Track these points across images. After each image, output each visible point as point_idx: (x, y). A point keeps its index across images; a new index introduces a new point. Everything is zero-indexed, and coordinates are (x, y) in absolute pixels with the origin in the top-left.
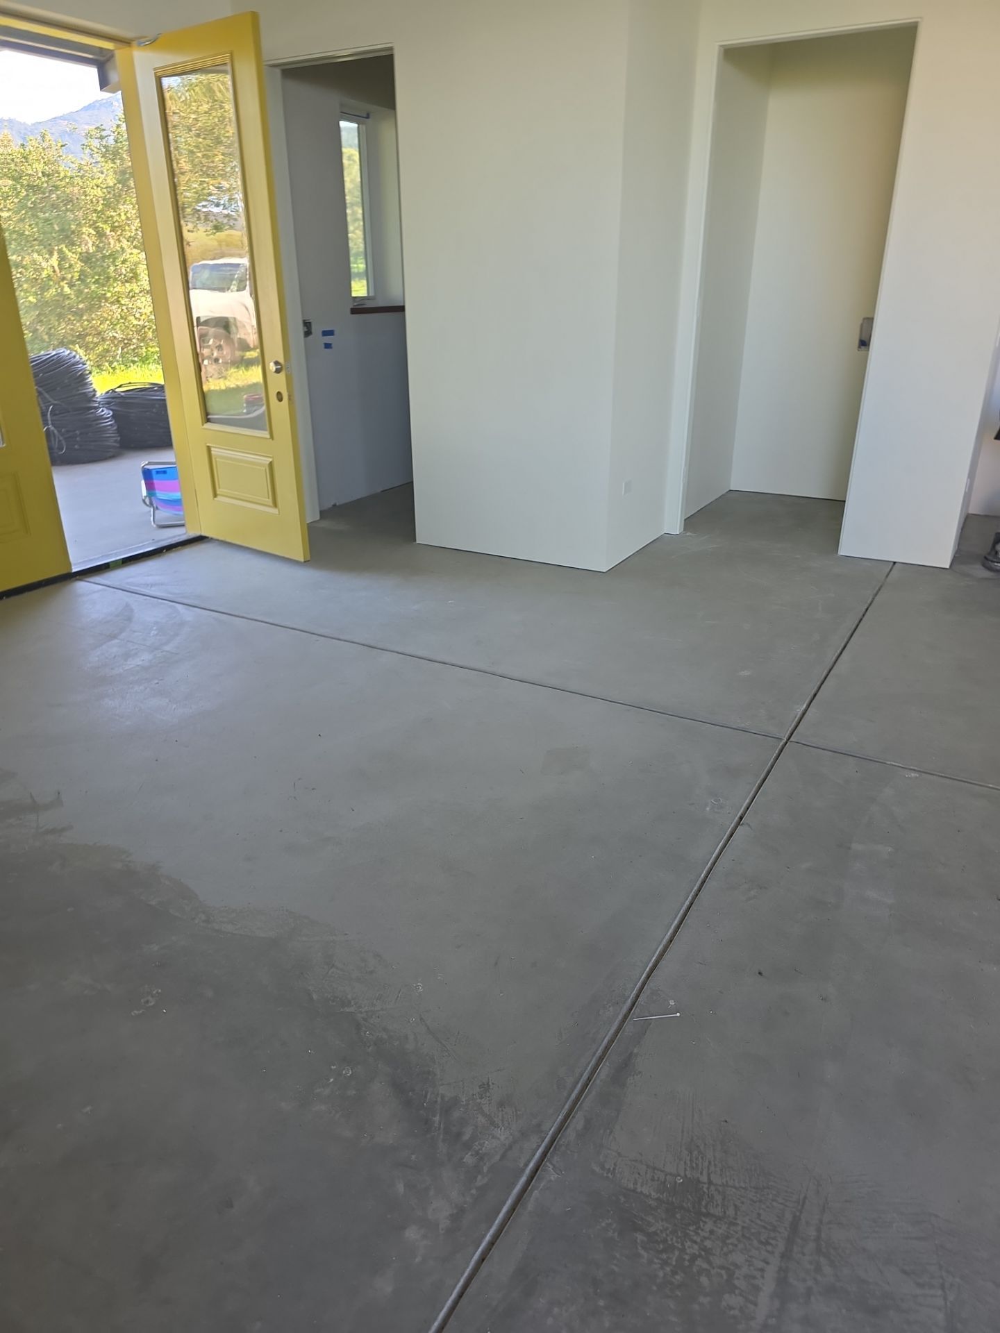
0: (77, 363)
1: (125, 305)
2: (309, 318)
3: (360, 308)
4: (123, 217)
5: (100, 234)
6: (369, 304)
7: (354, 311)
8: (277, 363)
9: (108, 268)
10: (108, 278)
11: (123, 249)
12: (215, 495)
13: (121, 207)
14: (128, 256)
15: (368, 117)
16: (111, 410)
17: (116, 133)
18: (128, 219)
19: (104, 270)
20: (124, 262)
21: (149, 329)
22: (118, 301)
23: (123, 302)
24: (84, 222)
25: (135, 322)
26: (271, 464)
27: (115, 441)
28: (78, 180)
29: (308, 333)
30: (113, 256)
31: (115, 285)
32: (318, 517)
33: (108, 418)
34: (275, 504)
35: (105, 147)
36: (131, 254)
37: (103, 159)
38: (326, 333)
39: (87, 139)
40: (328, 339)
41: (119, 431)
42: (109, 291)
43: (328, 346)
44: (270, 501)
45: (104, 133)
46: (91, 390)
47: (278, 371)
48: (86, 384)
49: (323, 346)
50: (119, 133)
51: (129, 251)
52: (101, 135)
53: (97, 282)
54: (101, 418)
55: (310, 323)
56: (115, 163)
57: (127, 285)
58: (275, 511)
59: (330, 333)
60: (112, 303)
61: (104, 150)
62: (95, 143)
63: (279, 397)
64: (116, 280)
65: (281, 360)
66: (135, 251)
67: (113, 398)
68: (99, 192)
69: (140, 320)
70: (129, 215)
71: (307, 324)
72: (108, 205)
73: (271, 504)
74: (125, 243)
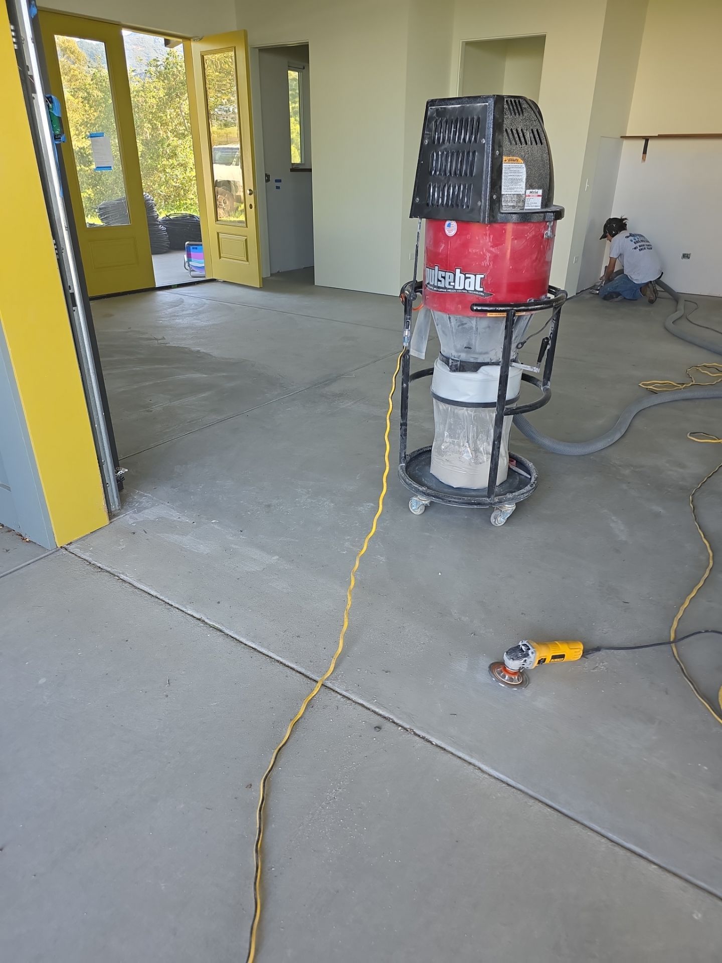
0: (149, 200)
1: (168, 173)
2: (268, 173)
3: (295, 169)
4: (169, 117)
5: (154, 128)
6: (301, 167)
7: (292, 170)
8: (250, 190)
9: (158, 150)
10: (158, 156)
11: (168, 137)
12: (220, 258)
13: (168, 111)
14: (171, 142)
15: (304, 68)
16: (166, 227)
17: (166, 63)
18: (171, 118)
19: (157, 150)
20: (169, 145)
21: (182, 189)
22: (164, 171)
23: (167, 171)
24: (145, 120)
25: (174, 184)
26: (246, 240)
27: (168, 244)
28: (142, 93)
29: (268, 180)
30: (162, 142)
31: (163, 160)
32: (269, 276)
33: (164, 231)
34: (248, 260)
35: (159, 72)
36: (173, 140)
37: (157, 80)
38: (277, 181)
39: (148, 66)
40: (278, 184)
41: (169, 238)
42: (159, 164)
43: (278, 188)
44: (245, 259)
45: (159, 63)
46: (156, 215)
47: (250, 194)
48: (154, 211)
49: (275, 187)
50: (167, 63)
51: (171, 139)
52: (157, 65)
53: (151, 158)
54: (161, 230)
55: (269, 175)
56: (165, 83)
57: (170, 160)
58: (247, 263)
59: (279, 181)
60: (161, 172)
61: (158, 74)
62: (153, 69)
63: (251, 206)
64: (163, 157)
65: (252, 189)
66: (175, 139)
67: (167, 220)
68: (153, 101)
69: (176, 182)
70: (172, 116)
71: (267, 176)
72: (160, 109)
73: (246, 260)
74: (169, 134)
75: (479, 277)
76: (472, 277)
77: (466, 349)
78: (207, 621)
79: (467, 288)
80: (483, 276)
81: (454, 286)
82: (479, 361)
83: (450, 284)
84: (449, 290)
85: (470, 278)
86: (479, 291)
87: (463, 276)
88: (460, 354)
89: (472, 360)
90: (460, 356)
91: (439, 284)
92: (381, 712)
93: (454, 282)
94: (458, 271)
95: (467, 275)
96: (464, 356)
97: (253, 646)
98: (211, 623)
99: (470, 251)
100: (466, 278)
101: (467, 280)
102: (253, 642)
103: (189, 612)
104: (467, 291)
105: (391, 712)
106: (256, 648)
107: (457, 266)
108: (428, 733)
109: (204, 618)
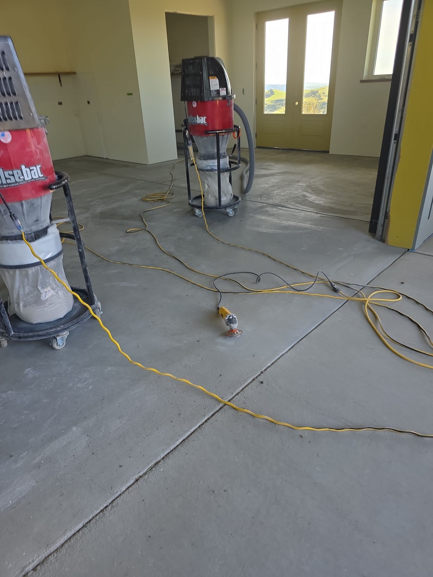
75: (38, 167)
76: (34, 168)
77: (36, 222)
78: (141, 474)
79: (34, 177)
80: (40, 166)
81: (24, 179)
82: (44, 227)
83: (19, 178)
84: (21, 183)
85: (33, 169)
86: (41, 177)
87: (28, 170)
88: (31, 228)
89: (41, 228)
90: (31, 229)
91: (9, 181)
92: (250, 381)
93: (23, 175)
94: (23, 167)
95: (31, 168)
96: (35, 228)
97: (181, 441)
98: (145, 470)
99: (27, 150)
100: (31, 170)
101: (32, 172)
102: (178, 440)
103: (124, 489)
104: (35, 179)
105: (250, 377)
106: (183, 439)
107: (21, 163)
108: (264, 366)
109: (137, 477)
